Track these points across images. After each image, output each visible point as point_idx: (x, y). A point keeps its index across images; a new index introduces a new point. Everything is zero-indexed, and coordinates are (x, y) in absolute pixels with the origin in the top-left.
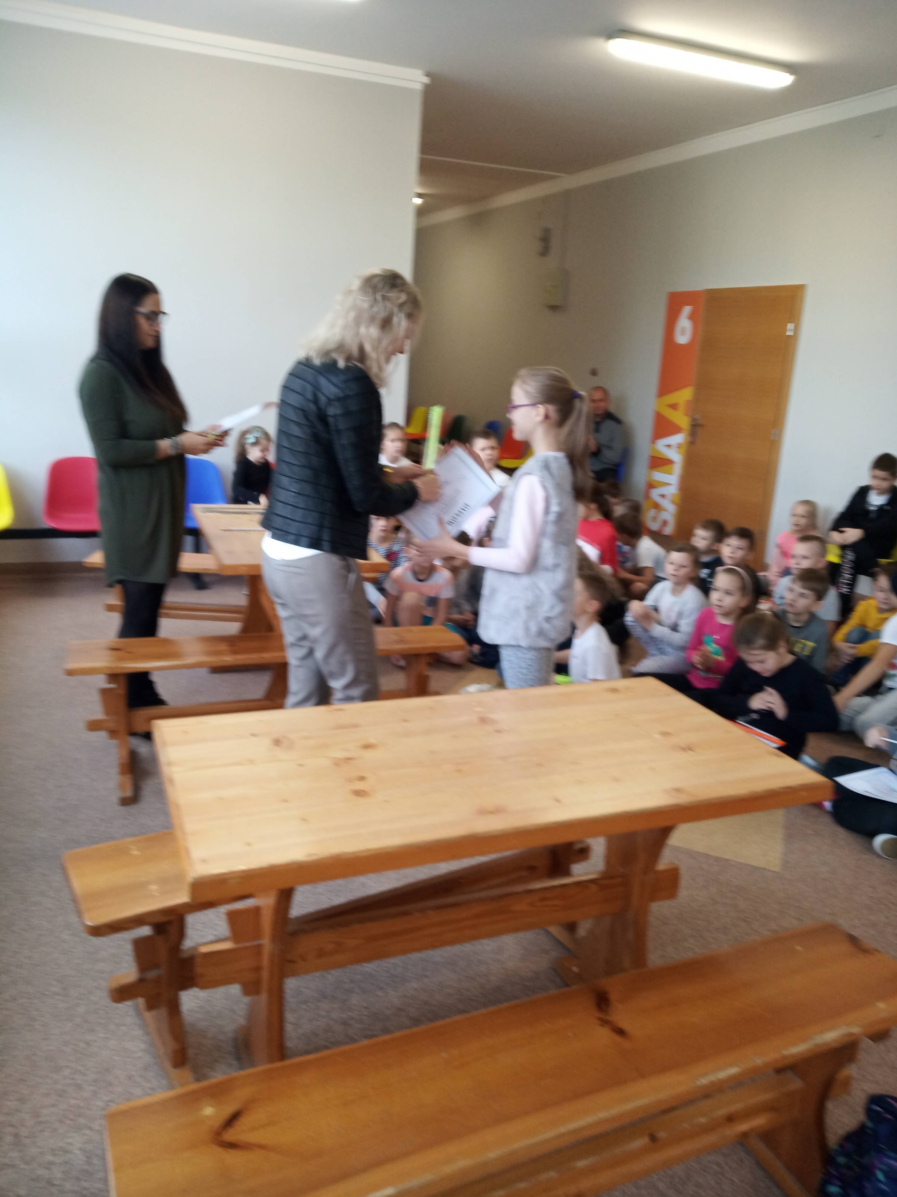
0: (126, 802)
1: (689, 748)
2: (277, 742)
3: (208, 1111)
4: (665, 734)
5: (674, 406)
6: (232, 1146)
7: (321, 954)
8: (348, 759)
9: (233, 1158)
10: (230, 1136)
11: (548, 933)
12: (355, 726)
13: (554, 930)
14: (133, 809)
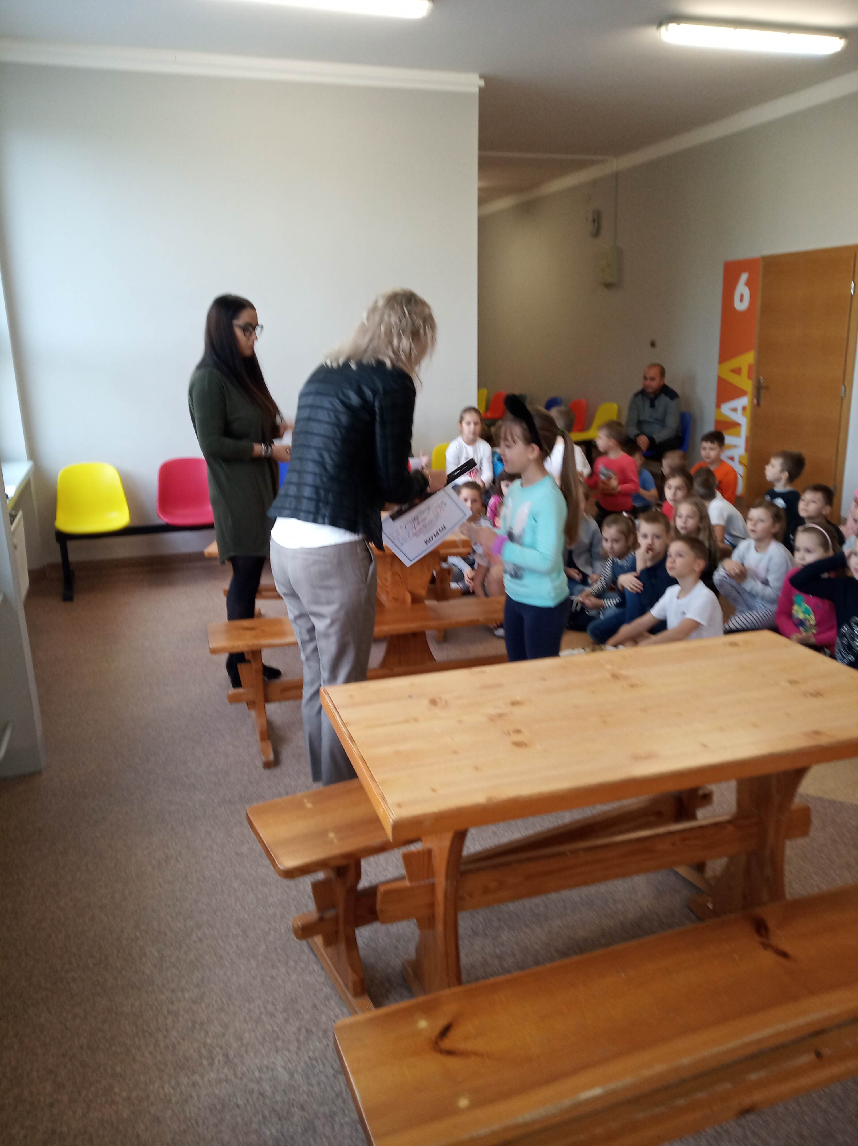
0: (268, 765)
1: (817, 694)
2: (433, 702)
3: (423, 1024)
4: (792, 682)
5: (737, 371)
6: (450, 1053)
7: (486, 891)
8: (501, 716)
9: (452, 1062)
10: (446, 1044)
11: (677, 874)
12: (499, 686)
13: (683, 871)
14: (277, 771)
